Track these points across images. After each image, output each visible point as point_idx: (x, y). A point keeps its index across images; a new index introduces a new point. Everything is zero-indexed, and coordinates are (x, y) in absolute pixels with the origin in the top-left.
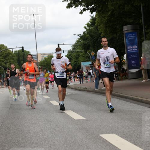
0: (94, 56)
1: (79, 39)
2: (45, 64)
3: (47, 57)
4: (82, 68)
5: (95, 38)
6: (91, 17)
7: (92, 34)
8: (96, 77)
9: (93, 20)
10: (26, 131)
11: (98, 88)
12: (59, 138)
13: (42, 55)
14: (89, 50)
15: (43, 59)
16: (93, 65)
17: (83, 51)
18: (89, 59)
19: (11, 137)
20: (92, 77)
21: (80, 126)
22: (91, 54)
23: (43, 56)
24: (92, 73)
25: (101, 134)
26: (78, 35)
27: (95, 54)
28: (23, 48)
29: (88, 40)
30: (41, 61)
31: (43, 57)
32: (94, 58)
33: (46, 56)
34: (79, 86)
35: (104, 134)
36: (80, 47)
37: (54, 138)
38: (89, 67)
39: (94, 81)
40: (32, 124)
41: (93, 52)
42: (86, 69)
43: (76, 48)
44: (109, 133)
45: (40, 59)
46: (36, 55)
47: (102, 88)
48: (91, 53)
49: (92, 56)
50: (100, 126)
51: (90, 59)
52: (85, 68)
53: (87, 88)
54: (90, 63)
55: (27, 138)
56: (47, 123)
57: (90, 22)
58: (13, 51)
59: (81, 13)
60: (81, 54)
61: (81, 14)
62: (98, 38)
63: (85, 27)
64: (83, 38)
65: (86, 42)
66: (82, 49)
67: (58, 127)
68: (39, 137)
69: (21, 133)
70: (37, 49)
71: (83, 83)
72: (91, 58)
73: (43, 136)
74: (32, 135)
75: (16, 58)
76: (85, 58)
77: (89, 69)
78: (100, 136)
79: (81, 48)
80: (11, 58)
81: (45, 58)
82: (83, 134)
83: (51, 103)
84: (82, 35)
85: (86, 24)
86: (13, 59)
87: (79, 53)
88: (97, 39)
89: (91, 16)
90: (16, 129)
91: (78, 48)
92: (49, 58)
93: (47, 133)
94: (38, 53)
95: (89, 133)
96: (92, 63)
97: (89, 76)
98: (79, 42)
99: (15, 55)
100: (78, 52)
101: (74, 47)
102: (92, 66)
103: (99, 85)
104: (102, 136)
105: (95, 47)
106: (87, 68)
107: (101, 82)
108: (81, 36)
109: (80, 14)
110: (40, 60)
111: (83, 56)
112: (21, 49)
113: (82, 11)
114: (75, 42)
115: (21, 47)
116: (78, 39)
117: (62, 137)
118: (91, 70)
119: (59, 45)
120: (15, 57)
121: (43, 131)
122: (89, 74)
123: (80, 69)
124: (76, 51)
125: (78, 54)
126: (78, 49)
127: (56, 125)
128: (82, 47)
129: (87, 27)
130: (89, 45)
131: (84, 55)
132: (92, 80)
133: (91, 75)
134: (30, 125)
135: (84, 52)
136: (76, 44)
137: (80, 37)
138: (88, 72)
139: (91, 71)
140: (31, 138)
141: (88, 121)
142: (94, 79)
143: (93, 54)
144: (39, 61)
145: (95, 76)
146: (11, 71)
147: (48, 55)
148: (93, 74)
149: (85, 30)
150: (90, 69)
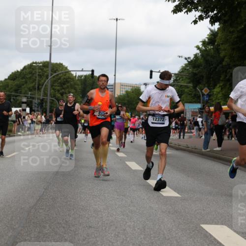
0: (207, 95)
1: (186, 65)
2: (126, 102)
3: (130, 90)
4: (186, 113)
5: (212, 65)
6: (210, 31)
7: (209, 58)
8: (206, 130)
9: (213, 36)
10: (81, 207)
11: (207, 148)
12: (133, 223)
13: (122, 85)
14: (201, 85)
15: (124, 93)
16: (204, 110)
17: (191, 85)
18: (198, 100)
19: (57, 214)
20: (200, 129)
21: (171, 208)
22: (203, 91)
23: (124, 87)
24: (202, 122)
25: (203, 224)
26: (186, 59)
27: (209, 91)
28: (93, 71)
29: (201, 68)
30: (120, 96)
31: (124, 90)
32: (206, 98)
33: (129, 89)
34: (176, 142)
35: (208, 224)
36: (187, 78)
37: (125, 223)
38: (196, 112)
39: (202, 137)
40: (93, 196)
41: (206, 88)
42: (192, 116)
43: (179, 79)
44: (217, 223)
45: (118, 92)
46: (112, 86)
47: (215, 149)
48: (202, 89)
49: (203, 95)
50: (204, 210)
51: (200, 99)
52: (191, 113)
53: (189, 146)
54: (199, 106)
55: (82, 218)
56: (118, 197)
57: (207, 38)
58: (76, 76)
59: (195, 22)
60: (186, 90)
61: (195, 24)
62: (218, 65)
63: (198, 47)
64: (193, 64)
65: (197, 70)
66: (189, 83)
67: (134, 206)
68: (101, 218)
69: (74, 209)
70: (115, 75)
71: (183, 138)
72: (202, 98)
73: (108, 216)
74: (90, 213)
75: (80, 86)
76: (192, 97)
77: (197, 116)
78: (201, 227)
80: (73, 87)
81: (127, 92)
82: (174, 221)
83: (127, 165)
84: (192, 58)
85: (201, 42)
86: (75, 89)
87: (183, 89)
88: (216, 68)
89: (210, 29)
90: (66, 202)
91: (182, 80)
92: (133, 92)
93: (114, 214)
94: (116, 82)
95: (184, 219)
96: (204, 106)
97: (195, 128)
98: (186, 69)
99: (79, 82)
100: (182, 85)
101: (177, 77)
102: (203, 112)
103: (210, 144)
104: (204, 226)
105: (211, 79)
106: (194, 114)
107: (214, 140)
108: (189, 60)
109: (193, 23)
110: (119, 94)
111: (190, 94)
112: (90, 73)
113: (197, 20)
114: (179, 70)
115: (91, 70)
116: (184, 65)
117: (138, 222)
118: (200, 117)
119: (151, 72)
120: (78, 85)
121: (110, 209)
122: (196, 123)
123: (182, 115)
124: (179, 84)
125: (181, 89)
126: (183, 82)
127: (132, 202)
128: (189, 79)
129: (201, 47)
130: (202, 76)
131: (191, 91)
132: (199, 135)
133: (198, 125)
134: (90, 198)
135: (191, 88)
136: (180, 72)
137: (189, 62)
138: (195, 120)
139: (199, 120)
140: (89, 218)
141: (184, 200)
142: (203, 133)
143: (206, 91)
144: (116, 96)
145: (204, 129)
146: (66, 104)
147: (133, 87)
148: (203, 125)
149: (198, 51)
150: (199, 115)
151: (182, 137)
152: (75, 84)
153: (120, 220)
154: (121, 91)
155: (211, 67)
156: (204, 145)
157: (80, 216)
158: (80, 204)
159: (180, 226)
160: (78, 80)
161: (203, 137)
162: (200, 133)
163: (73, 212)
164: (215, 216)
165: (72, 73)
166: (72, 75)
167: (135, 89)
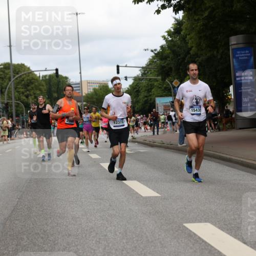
1: (153, 57)
2: (95, 100)
3: (97, 88)
4: (158, 108)
5: (180, 55)
6: (174, 20)
7: (176, 48)
9: (179, 25)
11: (183, 143)
13: (89, 83)
14: (170, 77)
15: (91, 90)
17: (160, 78)
18: (169, 93)
20: (173, 124)
21: (151, 208)
22: (173, 83)
23: (91, 85)
24: (174, 116)
25: (187, 222)
26: (152, 51)
27: (179, 83)
28: (57, 70)
29: (168, 59)
30: (88, 94)
31: (91, 88)
33: (96, 86)
34: (151, 139)
35: (191, 223)
36: (155, 71)
37: (105, 228)
38: (168, 106)
39: (176, 131)
40: (69, 202)
41: (176, 80)
42: (164, 110)
43: (148, 72)
44: (200, 221)
45: (86, 91)
46: (79, 84)
49: (174, 87)
50: (185, 208)
51: (171, 92)
52: (163, 107)
53: (164, 142)
54: (170, 99)
56: (95, 201)
57: (172, 27)
58: (40, 76)
59: (158, 12)
60: (156, 84)
61: (158, 14)
62: (186, 56)
63: (164, 37)
64: (160, 56)
65: (165, 62)
66: (158, 76)
67: (114, 209)
68: (81, 224)
69: (51, 218)
70: (80, 73)
71: (158, 134)
73: (87, 223)
74: (68, 221)
75: (45, 87)
76: (162, 90)
77: (169, 110)
78: (184, 226)
79: (156, 73)
80: (37, 88)
81: (94, 89)
82: (156, 222)
83: (102, 167)
84: (158, 51)
85: (166, 32)
86: (40, 90)
87: (153, 82)
88: (184, 58)
89: (175, 18)
90: (42, 211)
91: (151, 73)
92: (101, 89)
93: (93, 219)
94: (82, 80)
95: (166, 220)
97: (169, 123)
98: (153, 62)
99: (43, 83)
100: (150, 79)
101: (145, 71)
104: (188, 225)
105: (180, 71)
106: (166, 108)
108: (156, 52)
109: (156, 13)
110: (86, 93)
111: (160, 88)
112: (55, 72)
113: (160, 9)
114: (146, 63)
115: (55, 69)
116: (151, 58)
117: (119, 226)
118: (172, 111)
119: (118, 67)
120: (43, 86)
121: (88, 215)
123: (154, 110)
124: (147, 77)
125: (150, 83)
126: (151, 75)
127: (111, 206)
129: (167, 37)
130: (171, 68)
131: (160, 85)
132: (173, 130)
133: (172, 120)
134: (66, 204)
135: (161, 81)
136: (148, 65)
137: (155, 54)
138: (168, 115)
139: (172, 114)
140: (67, 226)
141: (164, 199)
143: (176, 83)
144: (84, 94)
145: (178, 123)
147: (100, 83)
148: (176, 119)
149: (164, 42)
150: (172, 109)
151: (156, 133)
152: (40, 85)
153: (99, 225)
154: (88, 89)
155: (179, 58)
156: (179, 140)
157: (57, 224)
158: (57, 212)
159: (162, 227)
160: (42, 80)
161: (178, 132)
162: (174, 127)
163: (50, 221)
164: (197, 214)
165: (36, 73)
166: (36, 75)
167: (103, 86)
